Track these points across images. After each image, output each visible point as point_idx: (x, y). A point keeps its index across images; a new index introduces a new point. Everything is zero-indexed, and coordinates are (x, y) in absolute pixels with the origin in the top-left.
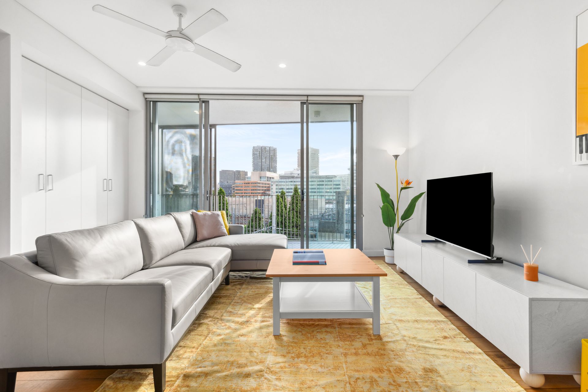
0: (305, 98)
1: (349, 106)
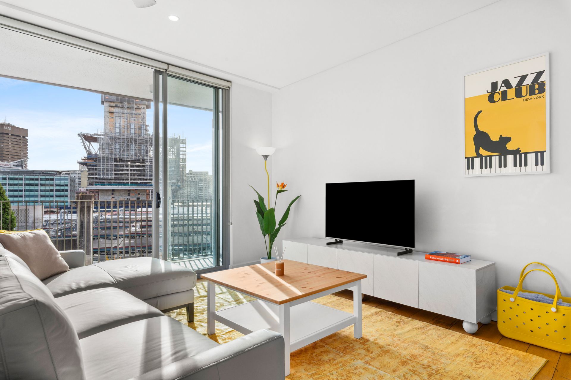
0: (165, 67)
1: (211, 90)
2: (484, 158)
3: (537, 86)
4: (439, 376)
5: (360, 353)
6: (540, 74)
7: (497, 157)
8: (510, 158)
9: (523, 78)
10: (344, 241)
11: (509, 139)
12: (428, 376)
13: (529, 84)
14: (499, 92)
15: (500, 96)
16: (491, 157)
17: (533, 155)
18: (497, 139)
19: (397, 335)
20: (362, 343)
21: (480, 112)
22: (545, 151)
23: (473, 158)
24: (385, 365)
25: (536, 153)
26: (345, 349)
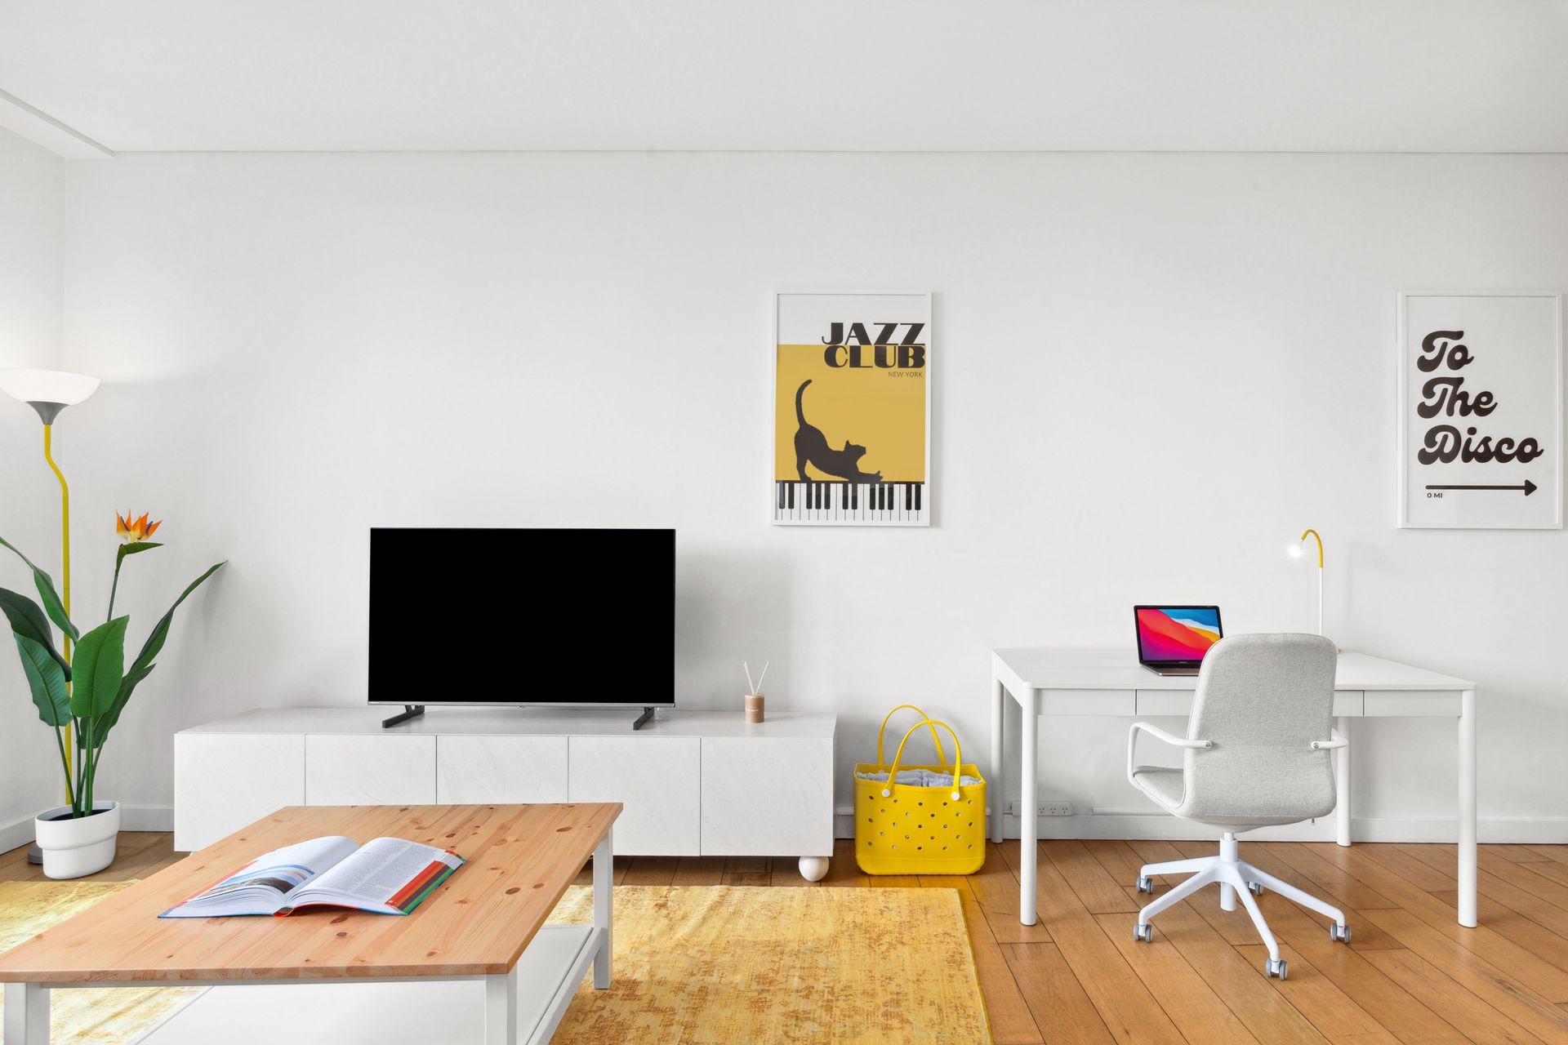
2: (814, 485)
3: (911, 352)
4: (844, 1000)
5: (648, 1027)
6: (916, 329)
7: (840, 486)
8: (864, 490)
9: (889, 329)
10: (430, 707)
11: (859, 451)
12: (826, 1010)
13: (900, 345)
14: (845, 346)
15: (848, 357)
16: (828, 484)
17: (904, 487)
18: (841, 448)
19: (687, 941)
20: (627, 995)
21: (809, 382)
22: (923, 483)
23: (792, 484)
24: (729, 1029)
25: (909, 485)
26: (599, 1032)
